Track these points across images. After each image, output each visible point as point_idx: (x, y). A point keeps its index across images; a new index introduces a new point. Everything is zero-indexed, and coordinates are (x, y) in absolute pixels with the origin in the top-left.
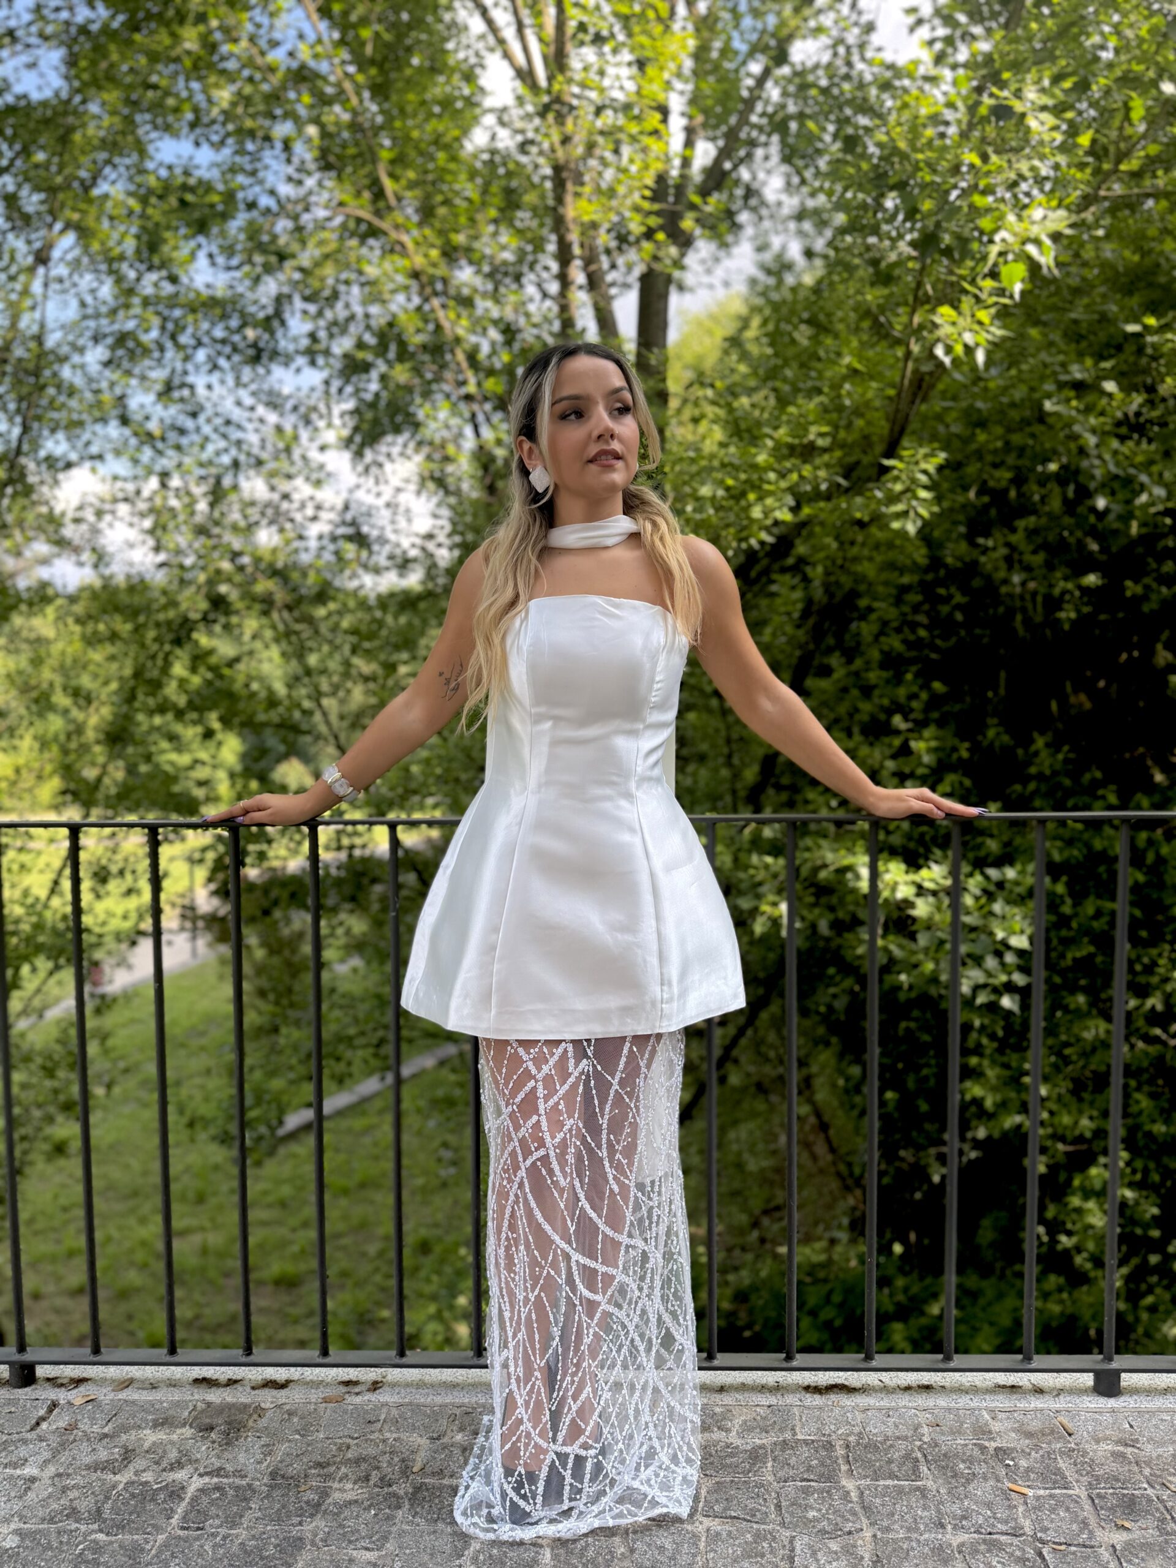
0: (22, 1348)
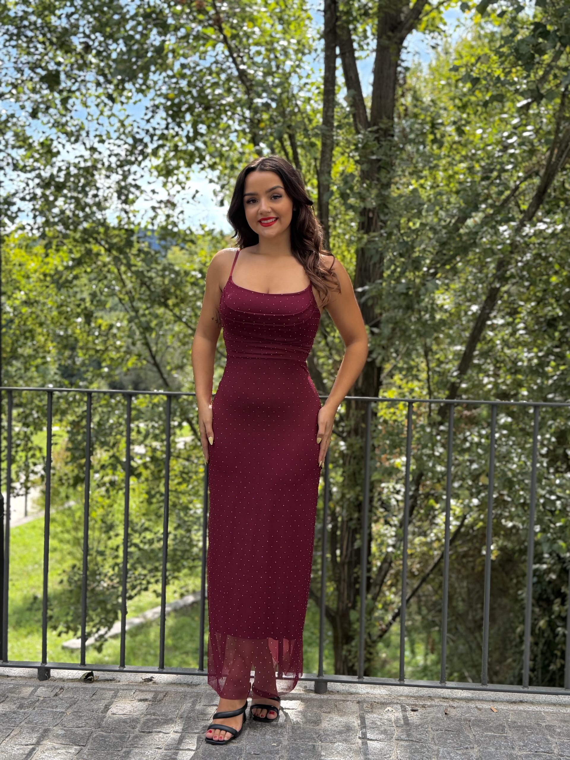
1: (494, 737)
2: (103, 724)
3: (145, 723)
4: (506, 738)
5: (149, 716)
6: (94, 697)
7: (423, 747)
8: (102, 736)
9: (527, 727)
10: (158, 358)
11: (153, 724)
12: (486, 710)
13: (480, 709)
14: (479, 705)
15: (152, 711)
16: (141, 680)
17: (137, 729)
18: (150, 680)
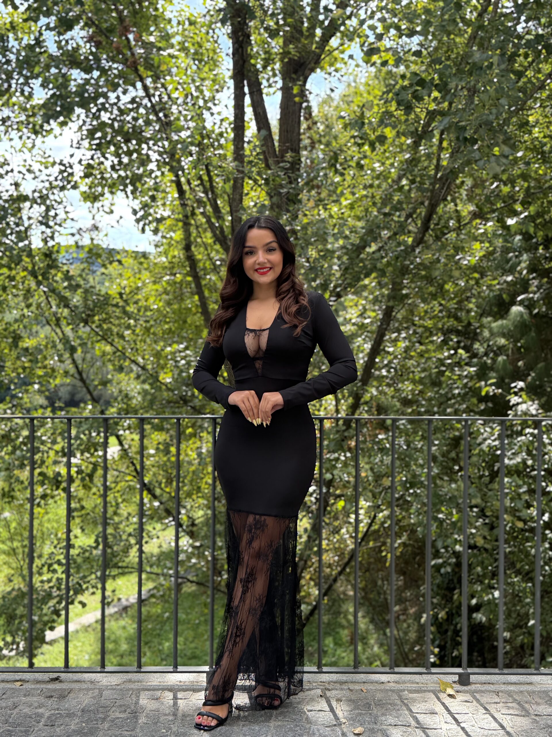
1: (361, 714)
2: (11, 720)
3: (49, 718)
4: (370, 714)
5: (53, 712)
6: (4, 697)
7: (297, 726)
8: (8, 730)
9: (391, 704)
10: (84, 376)
11: (56, 718)
12: (357, 691)
13: (351, 690)
14: (352, 686)
15: (57, 707)
16: (48, 679)
17: (41, 724)
18: (57, 679)
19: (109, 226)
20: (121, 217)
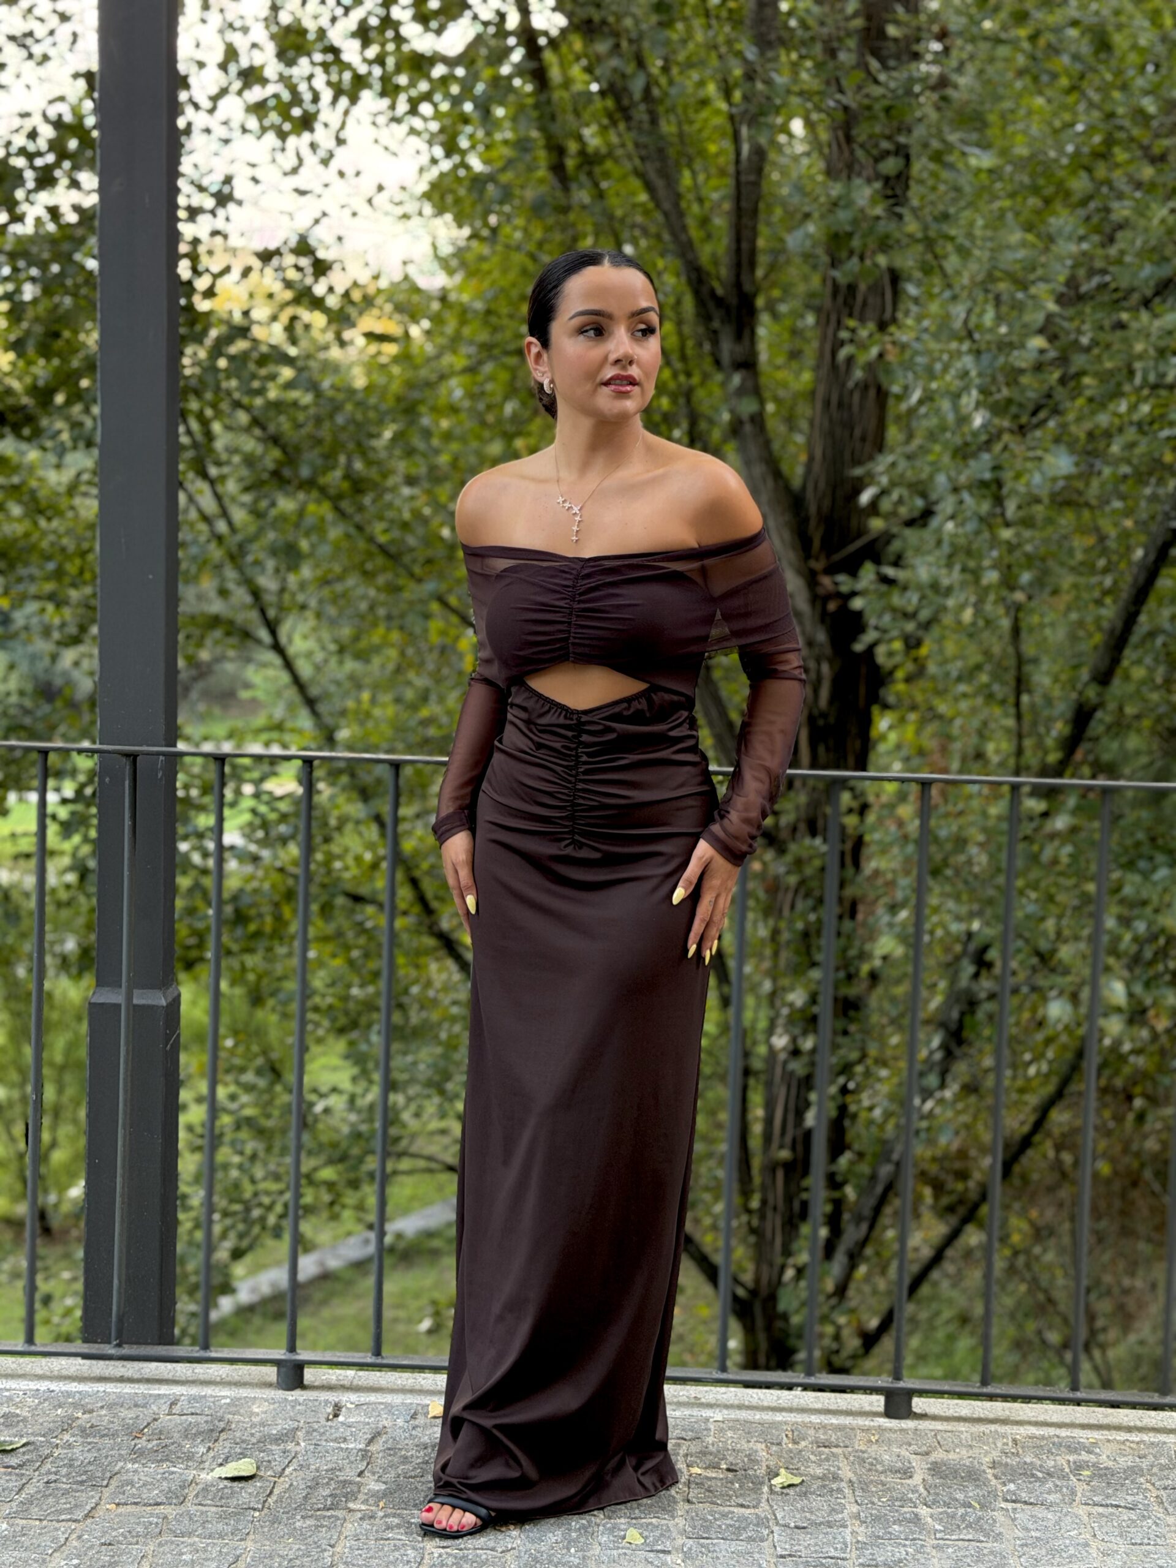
0: (292, 1349)
19: (347, 212)
20: (380, 188)
